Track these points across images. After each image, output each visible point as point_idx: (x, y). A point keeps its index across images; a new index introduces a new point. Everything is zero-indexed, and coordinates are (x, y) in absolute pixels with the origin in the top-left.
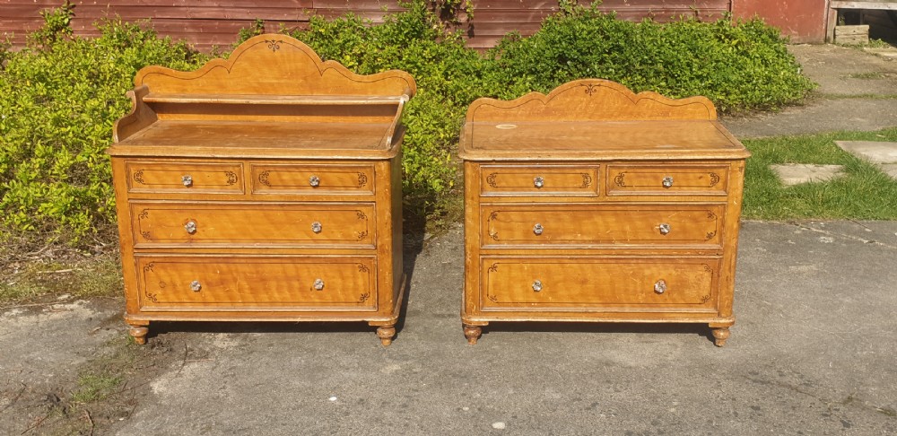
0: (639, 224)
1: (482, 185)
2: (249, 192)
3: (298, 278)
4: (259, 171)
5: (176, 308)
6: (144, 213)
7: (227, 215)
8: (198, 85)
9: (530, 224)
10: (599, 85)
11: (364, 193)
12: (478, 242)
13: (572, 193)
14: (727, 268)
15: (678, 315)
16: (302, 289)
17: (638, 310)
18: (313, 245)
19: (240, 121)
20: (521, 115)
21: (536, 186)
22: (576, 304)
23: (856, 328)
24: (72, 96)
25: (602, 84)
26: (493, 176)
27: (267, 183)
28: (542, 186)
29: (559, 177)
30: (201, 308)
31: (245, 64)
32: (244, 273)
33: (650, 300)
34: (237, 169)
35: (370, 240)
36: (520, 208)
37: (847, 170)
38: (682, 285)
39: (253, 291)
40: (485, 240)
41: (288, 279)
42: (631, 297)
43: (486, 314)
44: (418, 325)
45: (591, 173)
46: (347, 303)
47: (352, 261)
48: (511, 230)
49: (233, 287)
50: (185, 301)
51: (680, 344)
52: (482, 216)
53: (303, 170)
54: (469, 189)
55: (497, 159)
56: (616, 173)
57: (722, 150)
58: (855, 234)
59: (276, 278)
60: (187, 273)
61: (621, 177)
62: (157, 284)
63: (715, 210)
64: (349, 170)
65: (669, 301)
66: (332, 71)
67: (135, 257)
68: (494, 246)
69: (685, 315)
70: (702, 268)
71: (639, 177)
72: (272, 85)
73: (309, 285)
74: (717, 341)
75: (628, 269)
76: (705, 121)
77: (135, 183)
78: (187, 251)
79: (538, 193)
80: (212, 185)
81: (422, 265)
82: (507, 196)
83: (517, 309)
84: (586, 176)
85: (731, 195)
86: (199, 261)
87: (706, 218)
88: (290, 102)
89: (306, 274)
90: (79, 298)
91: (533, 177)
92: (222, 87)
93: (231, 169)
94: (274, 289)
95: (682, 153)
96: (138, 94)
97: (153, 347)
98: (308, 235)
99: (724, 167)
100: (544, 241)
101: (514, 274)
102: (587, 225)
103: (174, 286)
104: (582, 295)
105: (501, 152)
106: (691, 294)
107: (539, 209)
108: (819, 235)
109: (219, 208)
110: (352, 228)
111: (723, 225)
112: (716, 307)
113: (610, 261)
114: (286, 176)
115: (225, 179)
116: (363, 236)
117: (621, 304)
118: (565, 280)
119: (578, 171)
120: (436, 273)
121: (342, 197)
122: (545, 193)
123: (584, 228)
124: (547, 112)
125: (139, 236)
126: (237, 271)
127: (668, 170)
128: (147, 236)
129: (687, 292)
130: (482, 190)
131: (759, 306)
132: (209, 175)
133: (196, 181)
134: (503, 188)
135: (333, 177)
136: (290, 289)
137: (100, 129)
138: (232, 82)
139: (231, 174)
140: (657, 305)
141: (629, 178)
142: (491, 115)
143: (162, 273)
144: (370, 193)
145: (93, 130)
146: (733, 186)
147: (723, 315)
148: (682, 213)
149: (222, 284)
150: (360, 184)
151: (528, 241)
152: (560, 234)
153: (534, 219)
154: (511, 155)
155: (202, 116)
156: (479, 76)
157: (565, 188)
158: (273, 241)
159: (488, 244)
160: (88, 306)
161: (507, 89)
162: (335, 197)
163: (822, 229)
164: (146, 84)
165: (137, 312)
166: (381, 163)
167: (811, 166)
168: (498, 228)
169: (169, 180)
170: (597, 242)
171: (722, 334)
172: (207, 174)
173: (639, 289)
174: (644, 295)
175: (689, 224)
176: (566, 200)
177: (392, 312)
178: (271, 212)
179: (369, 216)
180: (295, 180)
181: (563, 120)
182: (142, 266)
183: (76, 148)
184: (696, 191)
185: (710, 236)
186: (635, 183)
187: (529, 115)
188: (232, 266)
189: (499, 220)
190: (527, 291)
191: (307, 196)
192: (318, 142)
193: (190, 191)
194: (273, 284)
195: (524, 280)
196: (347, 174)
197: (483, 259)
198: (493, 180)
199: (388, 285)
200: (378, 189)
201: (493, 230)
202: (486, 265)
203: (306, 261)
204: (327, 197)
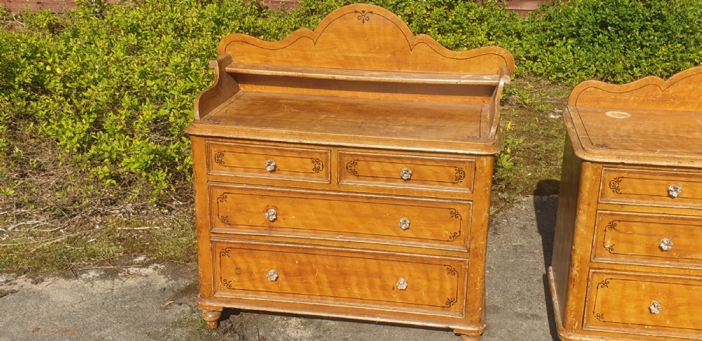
1: (604, 189)
2: (335, 182)
3: (380, 276)
4: (347, 160)
5: (251, 297)
6: (223, 198)
7: (310, 204)
8: (282, 56)
11: (460, 190)
12: (589, 254)
16: (384, 287)
18: (399, 243)
19: (322, 96)
21: (670, 196)
24: (159, 48)
26: (618, 180)
27: (355, 173)
28: (679, 196)
30: (276, 298)
31: (332, 36)
32: (324, 265)
34: (324, 156)
35: (462, 242)
36: (646, 220)
39: (332, 285)
40: (598, 251)
41: (369, 275)
43: (591, 332)
46: (432, 306)
47: (440, 263)
48: (631, 243)
49: (311, 279)
50: (260, 289)
52: (598, 225)
53: (395, 161)
54: (585, 195)
55: (626, 162)
59: (357, 274)
60: (265, 261)
62: (233, 270)
64: (446, 164)
66: (423, 46)
67: (212, 242)
68: (608, 259)
72: (358, 59)
73: (391, 283)
77: (215, 165)
78: (266, 239)
79: (671, 203)
80: (298, 172)
82: (635, 206)
83: (628, 331)
86: (278, 250)
88: (378, 79)
89: (389, 272)
90: (154, 261)
91: (667, 185)
92: (306, 59)
93: (317, 156)
94: (354, 284)
96: (220, 63)
97: (225, 332)
98: (395, 231)
100: (671, 259)
101: (629, 292)
103: (250, 273)
105: (632, 153)
107: (670, 222)
109: (302, 196)
110: (444, 227)
114: (376, 167)
115: (310, 166)
116: (455, 236)
118: (688, 304)
121: (436, 193)
122: (680, 205)
125: (217, 220)
126: (316, 263)
128: (226, 221)
130: (603, 195)
132: (294, 162)
133: (280, 166)
134: (628, 195)
135: (427, 170)
136: (371, 285)
137: (183, 83)
138: (316, 54)
139: (315, 161)
142: (599, 100)
143: (238, 259)
144: (467, 191)
145: (176, 85)
149: (300, 275)
150: (457, 180)
151: (651, 257)
152: (691, 252)
153: (661, 233)
154: (644, 158)
155: (285, 88)
156: (519, 37)
158: (356, 234)
159: (601, 256)
160: (163, 272)
161: (547, 51)
162: (428, 192)
164: (229, 53)
165: (211, 297)
166: (484, 159)
168: (616, 240)
169: (252, 164)
172: (292, 159)
177: (481, 320)
178: (357, 204)
179: (464, 216)
180: (385, 172)
182: (218, 251)
183: (160, 100)
187: (642, 102)
188: (311, 256)
189: (618, 231)
190: (642, 312)
191: (396, 190)
192: (411, 128)
193: (275, 177)
194: (353, 279)
195: (640, 300)
196: (442, 168)
197: (594, 273)
198: (617, 185)
199: (478, 292)
200: (476, 186)
201: (609, 242)
202: (596, 279)
203: (391, 258)
204: (418, 191)
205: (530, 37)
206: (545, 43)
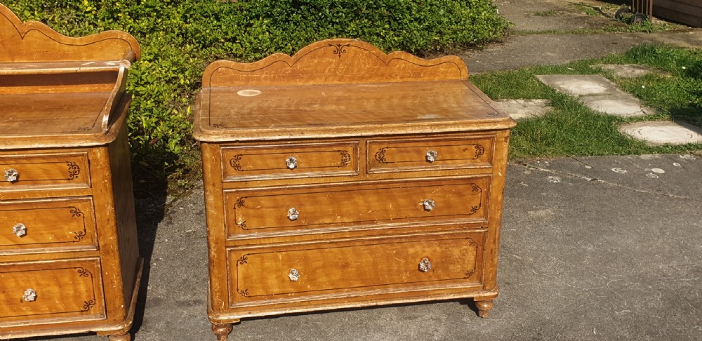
0: (402, 201)
1: (225, 168)
9: (284, 209)
10: (348, 45)
11: (77, 186)
12: (223, 234)
13: (328, 173)
14: (492, 241)
15: (443, 292)
16: (10, 302)
17: (403, 290)
18: (18, 251)
20: (266, 79)
21: (288, 168)
22: (337, 290)
23: (606, 281)
25: (351, 44)
26: (238, 158)
28: (295, 167)
29: (314, 157)
33: (415, 279)
35: (90, 240)
36: (271, 193)
37: (553, 104)
38: (445, 262)
40: (232, 229)
42: (395, 277)
43: (237, 310)
44: (159, 319)
45: (350, 150)
46: (68, 312)
47: (69, 266)
48: (261, 217)
51: (443, 318)
52: (227, 204)
54: (209, 175)
55: (240, 139)
56: (376, 148)
57: (487, 120)
58: (578, 172)
61: (382, 152)
63: (479, 183)
64: (56, 160)
65: (433, 278)
66: (36, 34)
68: (242, 236)
69: (450, 291)
70: (467, 242)
71: (403, 152)
73: (17, 296)
74: (481, 313)
75: (391, 249)
76: (456, 82)
79: (291, 175)
81: (164, 237)
82: (257, 181)
83: (272, 302)
84: (344, 153)
85: (496, 166)
87: (470, 192)
89: (13, 284)
91: (285, 158)
95: (447, 125)
98: (11, 239)
99: (489, 138)
100: (301, 227)
101: (267, 264)
102: (347, 207)
104: (343, 280)
105: (246, 131)
106: (456, 269)
107: (292, 192)
108: (546, 174)
110: (66, 227)
111: (487, 198)
112: (480, 281)
113: (372, 243)
116: (80, 236)
117: (384, 285)
118: (324, 266)
119: (335, 149)
120: (180, 246)
121: (50, 192)
122: (299, 175)
123: (344, 210)
124: (294, 75)
127: (431, 144)
129: (451, 267)
130: (225, 174)
131: (511, 261)
134: (250, 172)
135: (36, 169)
140: (421, 283)
141: (391, 154)
142: (232, 80)
144: (85, 186)
146: (499, 157)
147: (487, 288)
148: (446, 188)
150: (71, 177)
151: (282, 228)
152: (317, 218)
153: (288, 203)
154: (258, 134)
156: (218, 19)
157: (322, 168)
159: (235, 234)
162: (40, 192)
163: (548, 168)
166: (97, 150)
167: (521, 101)
168: (245, 215)
170: (358, 223)
171: (486, 306)
173: (403, 269)
174: (408, 274)
175: (453, 199)
176: (322, 180)
177: (125, 318)
179: (86, 212)
181: (312, 83)
184: (460, 164)
185: (474, 210)
186: (397, 158)
187: (274, 79)
189: (247, 207)
190: (283, 281)
191: (4, 194)
192: (16, 125)
195: (280, 270)
196: (52, 165)
197: (230, 251)
198: (237, 163)
199: (116, 290)
200: (94, 180)
201: (240, 219)
202: (234, 257)
203: (12, 270)
204: (29, 193)
205: (228, 19)
206: (243, 24)
